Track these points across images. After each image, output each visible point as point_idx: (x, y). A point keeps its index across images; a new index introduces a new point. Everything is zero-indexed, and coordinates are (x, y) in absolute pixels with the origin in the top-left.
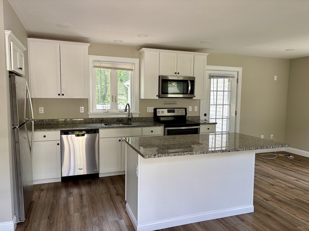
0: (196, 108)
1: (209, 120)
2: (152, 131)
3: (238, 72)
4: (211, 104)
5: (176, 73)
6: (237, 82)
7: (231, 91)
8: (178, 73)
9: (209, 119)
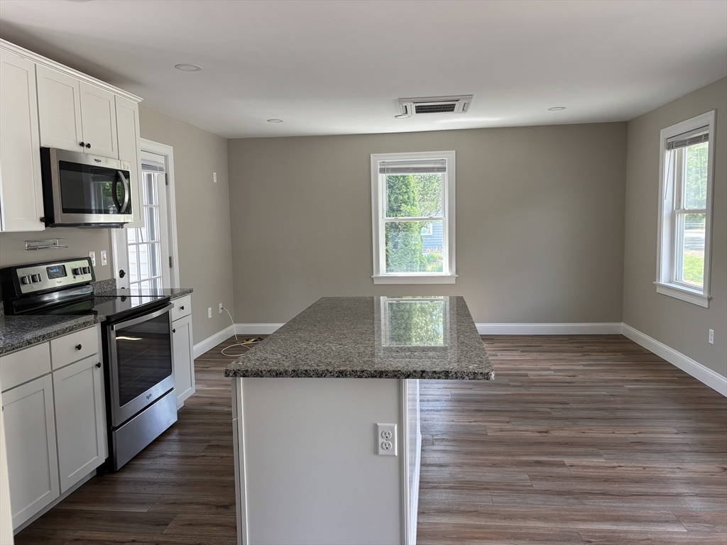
0: (104, 254)
1: (129, 286)
2: (79, 347)
3: (166, 157)
4: (129, 242)
5: (82, 144)
6: (167, 184)
7: (159, 206)
8: (89, 146)
9: (129, 284)
